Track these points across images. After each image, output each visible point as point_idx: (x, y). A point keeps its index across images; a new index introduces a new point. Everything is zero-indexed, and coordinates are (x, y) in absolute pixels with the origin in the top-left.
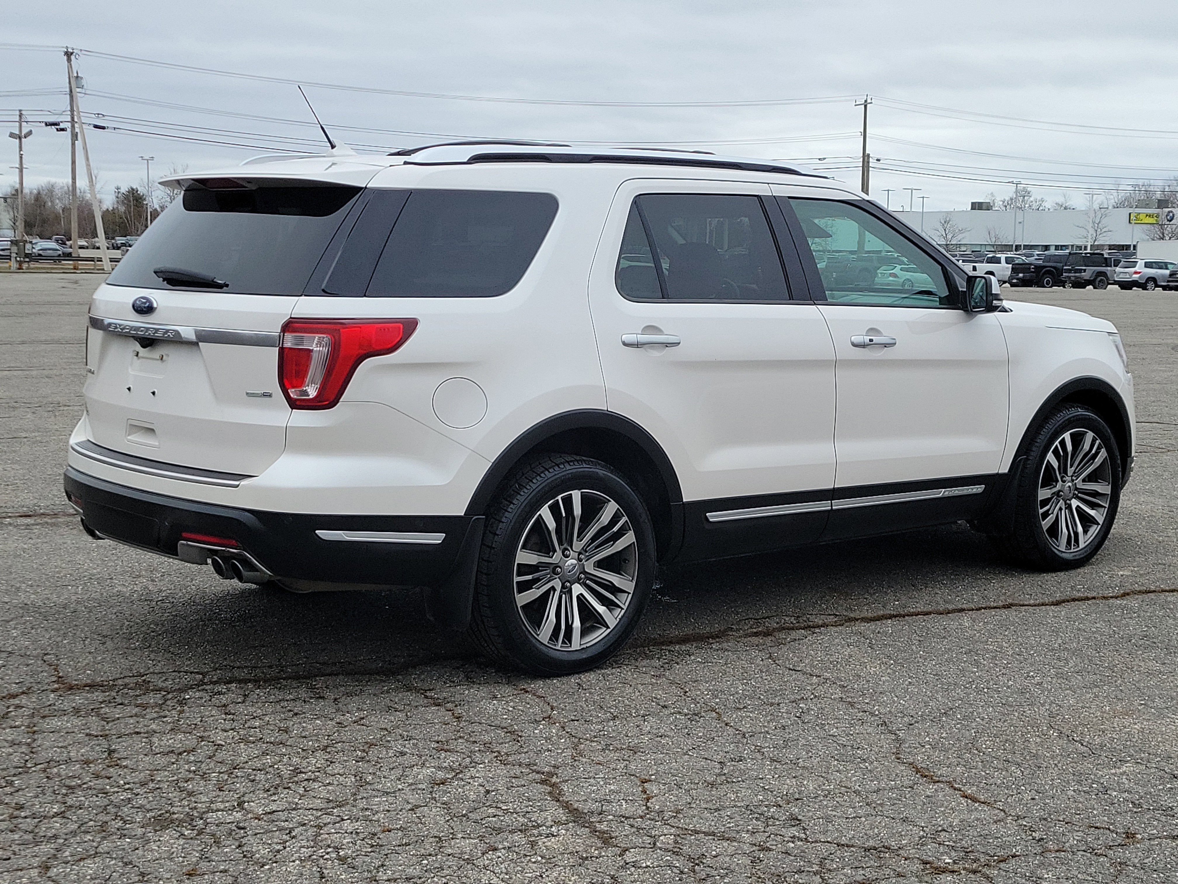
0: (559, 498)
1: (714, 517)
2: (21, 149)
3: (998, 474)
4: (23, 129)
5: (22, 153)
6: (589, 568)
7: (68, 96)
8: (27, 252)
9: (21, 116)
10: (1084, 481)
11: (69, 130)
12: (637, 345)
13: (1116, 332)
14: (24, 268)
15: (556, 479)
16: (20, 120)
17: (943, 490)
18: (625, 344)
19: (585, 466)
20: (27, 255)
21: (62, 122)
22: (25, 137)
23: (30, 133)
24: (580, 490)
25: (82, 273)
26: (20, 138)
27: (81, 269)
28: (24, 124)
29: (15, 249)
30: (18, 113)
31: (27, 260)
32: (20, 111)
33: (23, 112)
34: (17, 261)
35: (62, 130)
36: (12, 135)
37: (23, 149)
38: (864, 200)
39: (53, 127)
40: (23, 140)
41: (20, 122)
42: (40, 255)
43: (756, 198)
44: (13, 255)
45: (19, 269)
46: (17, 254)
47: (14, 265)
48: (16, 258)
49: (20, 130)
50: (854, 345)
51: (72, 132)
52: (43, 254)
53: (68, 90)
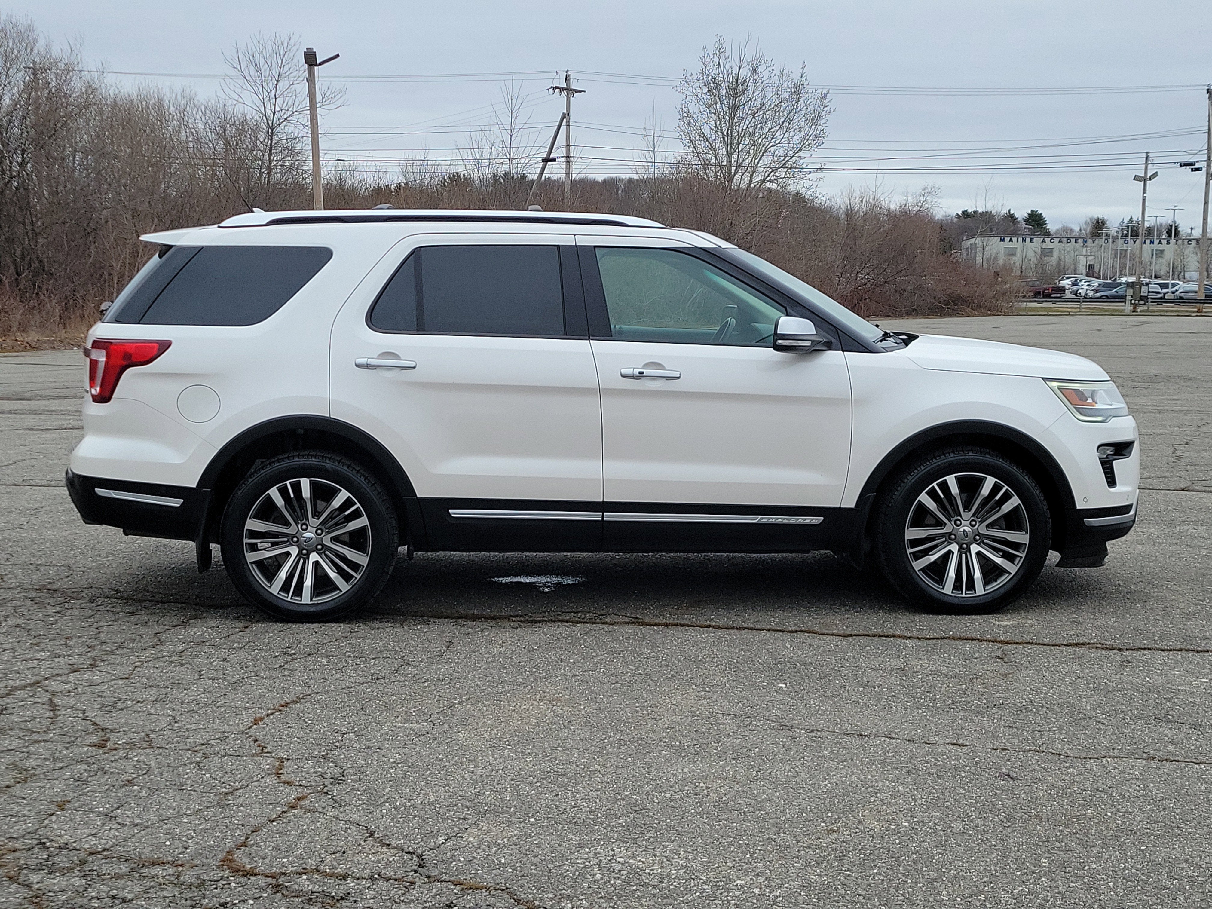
0: (288, 482)
1: (455, 512)
2: (1144, 192)
3: (840, 508)
4: (1149, 171)
5: (1145, 195)
6: (327, 542)
7: (1207, 134)
8: (1142, 294)
9: (1147, 158)
10: (988, 526)
11: (1204, 169)
12: (368, 367)
13: (1109, 379)
14: (1139, 310)
15: (282, 468)
16: (1146, 162)
17: (760, 517)
18: (357, 366)
19: (313, 459)
20: (1142, 298)
21: (1197, 162)
22: (1150, 180)
23: (1155, 175)
24: (308, 477)
25: (1197, 316)
26: (1145, 181)
27: (1206, 312)
28: (1150, 166)
29: (1130, 292)
30: (1145, 155)
31: (1142, 302)
32: (1147, 153)
33: (1150, 155)
34: (1131, 304)
35: (1197, 169)
36: (1137, 178)
37: (1147, 192)
38: (696, 247)
39: (1188, 167)
40: (1148, 182)
41: (1146, 164)
42: (1181, 298)
43: (556, 248)
44: (1129, 298)
45: (1133, 312)
46: (1132, 297)
47: (1128, 308)
48: (1131, 300)
49: (1146, 173)
50: (623, 376)
51: (1207, 170)
52: (1185, 297)
53: (1207, 128)
